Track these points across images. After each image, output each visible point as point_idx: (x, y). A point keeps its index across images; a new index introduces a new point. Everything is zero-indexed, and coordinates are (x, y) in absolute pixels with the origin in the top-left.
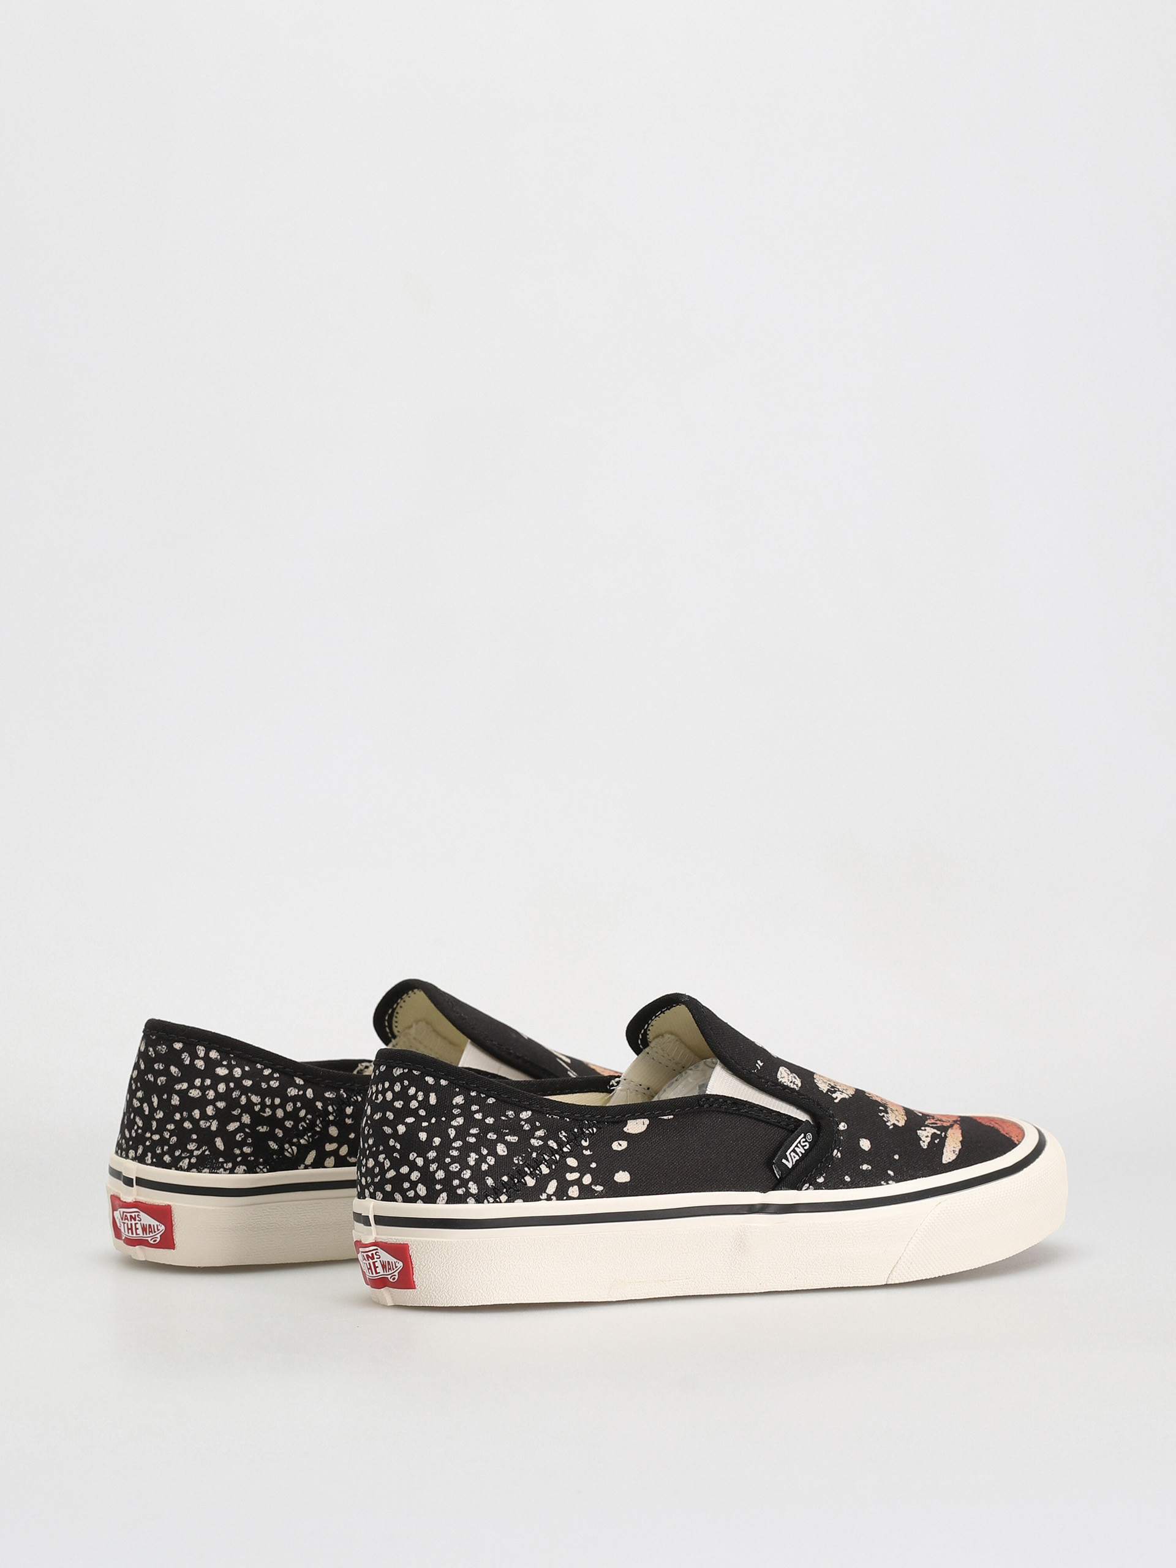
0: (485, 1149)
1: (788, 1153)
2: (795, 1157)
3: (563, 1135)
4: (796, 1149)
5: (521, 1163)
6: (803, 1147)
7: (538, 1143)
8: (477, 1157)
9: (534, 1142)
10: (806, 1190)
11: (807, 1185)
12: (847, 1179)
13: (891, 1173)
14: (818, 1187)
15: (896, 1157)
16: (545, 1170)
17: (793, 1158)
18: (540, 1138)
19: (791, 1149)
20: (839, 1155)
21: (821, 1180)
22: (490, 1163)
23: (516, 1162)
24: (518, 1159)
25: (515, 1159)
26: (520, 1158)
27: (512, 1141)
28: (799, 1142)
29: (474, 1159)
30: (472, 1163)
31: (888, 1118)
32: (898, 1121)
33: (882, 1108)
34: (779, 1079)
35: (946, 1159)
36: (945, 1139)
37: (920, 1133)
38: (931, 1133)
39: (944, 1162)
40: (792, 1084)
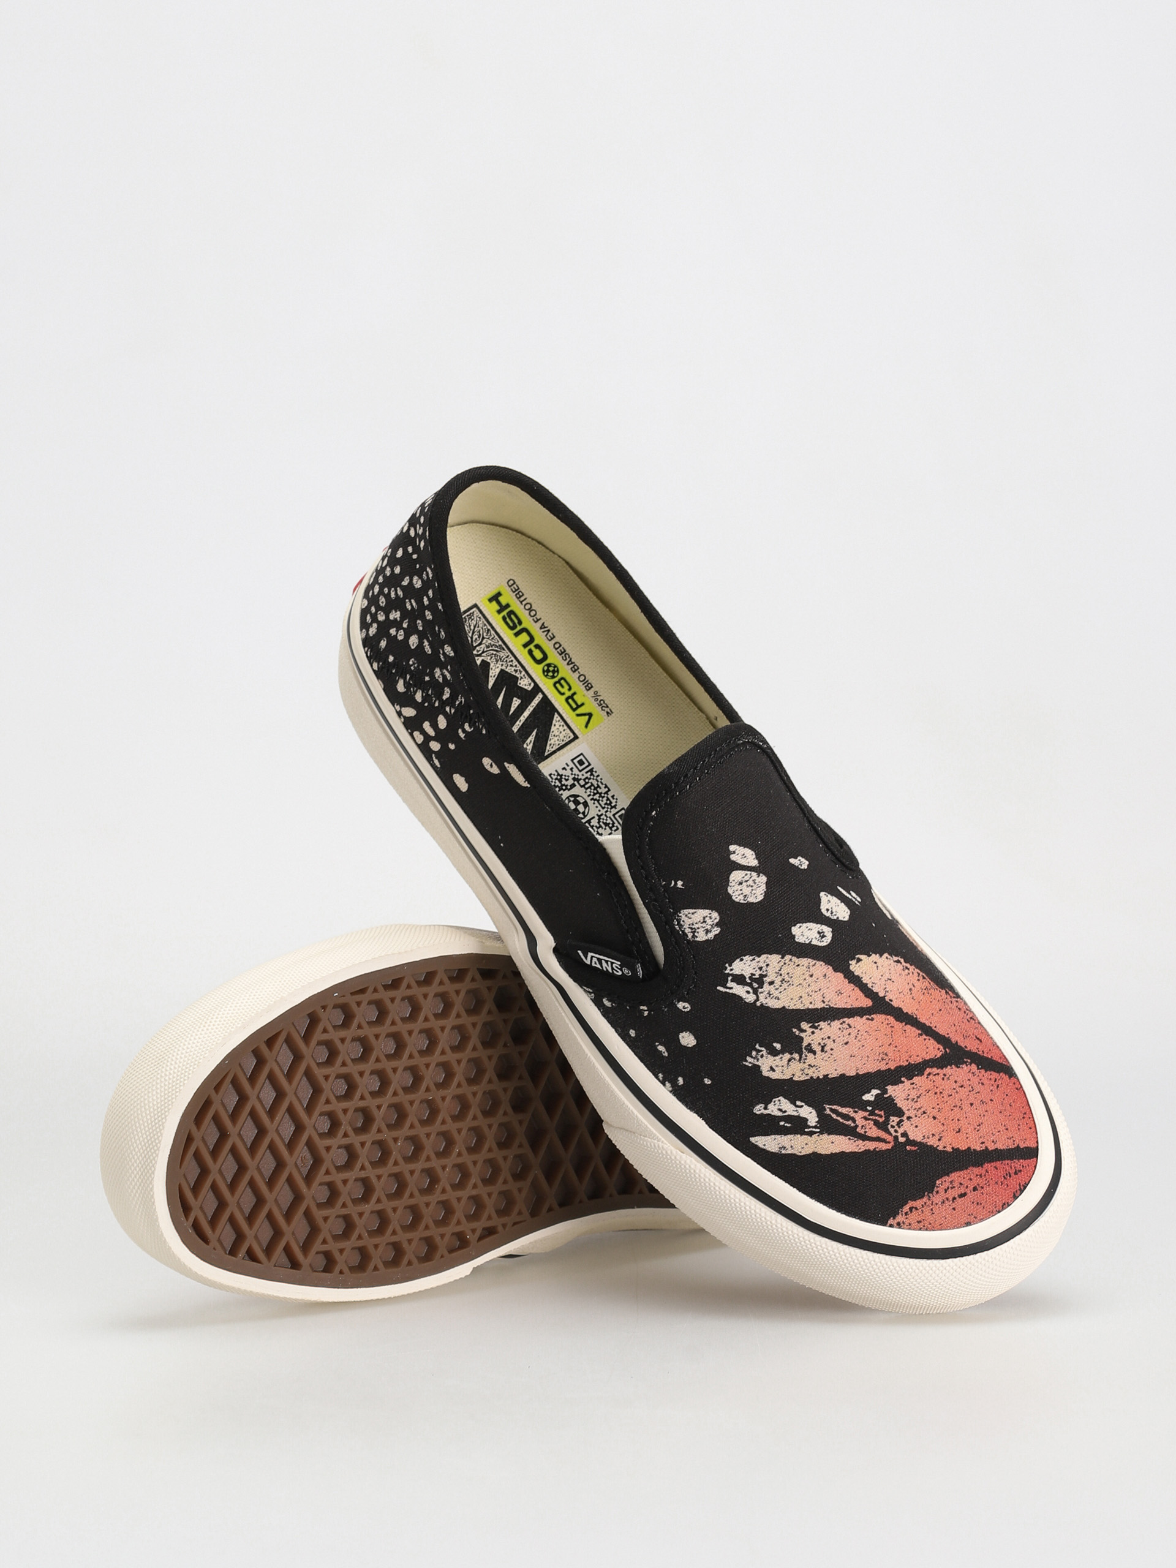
0: (407, 624)
1: (590, 954)
2: (595, 963)
3: (461, 700)
4: (603, 961)
5: (412, 668)
6: (613, 969)
7: (439, 677)
8: (398, 619)
9: (437, 672)
10: (585, 991)
11: (588, 990)
12: (632, 1033)
13: (681, 1081)
14: (598, 1002)
15: (707, 1081)
16: (419, 697)
17: (593, 961)
18: (444, 677)
19: (598, 956)
20: (646, 1013)
21: (607, 1003)
22: (398, 635)
23: (411, 663)
24: (414, 664)
25: (413, 659)
26: (416, 665)
27: (426, 648)
28: (612, 963)
29: (396, 617)
30: (392, 617)
31: (762, 1056)
32: (772, 1069)
33: (778, 1046)
34: (680, 913)
35: (759, 1141)
36: (803, 1133)
37: (779, 1100)
38: (797, 1114)
39: (753, 1140)
40: (690, 930)
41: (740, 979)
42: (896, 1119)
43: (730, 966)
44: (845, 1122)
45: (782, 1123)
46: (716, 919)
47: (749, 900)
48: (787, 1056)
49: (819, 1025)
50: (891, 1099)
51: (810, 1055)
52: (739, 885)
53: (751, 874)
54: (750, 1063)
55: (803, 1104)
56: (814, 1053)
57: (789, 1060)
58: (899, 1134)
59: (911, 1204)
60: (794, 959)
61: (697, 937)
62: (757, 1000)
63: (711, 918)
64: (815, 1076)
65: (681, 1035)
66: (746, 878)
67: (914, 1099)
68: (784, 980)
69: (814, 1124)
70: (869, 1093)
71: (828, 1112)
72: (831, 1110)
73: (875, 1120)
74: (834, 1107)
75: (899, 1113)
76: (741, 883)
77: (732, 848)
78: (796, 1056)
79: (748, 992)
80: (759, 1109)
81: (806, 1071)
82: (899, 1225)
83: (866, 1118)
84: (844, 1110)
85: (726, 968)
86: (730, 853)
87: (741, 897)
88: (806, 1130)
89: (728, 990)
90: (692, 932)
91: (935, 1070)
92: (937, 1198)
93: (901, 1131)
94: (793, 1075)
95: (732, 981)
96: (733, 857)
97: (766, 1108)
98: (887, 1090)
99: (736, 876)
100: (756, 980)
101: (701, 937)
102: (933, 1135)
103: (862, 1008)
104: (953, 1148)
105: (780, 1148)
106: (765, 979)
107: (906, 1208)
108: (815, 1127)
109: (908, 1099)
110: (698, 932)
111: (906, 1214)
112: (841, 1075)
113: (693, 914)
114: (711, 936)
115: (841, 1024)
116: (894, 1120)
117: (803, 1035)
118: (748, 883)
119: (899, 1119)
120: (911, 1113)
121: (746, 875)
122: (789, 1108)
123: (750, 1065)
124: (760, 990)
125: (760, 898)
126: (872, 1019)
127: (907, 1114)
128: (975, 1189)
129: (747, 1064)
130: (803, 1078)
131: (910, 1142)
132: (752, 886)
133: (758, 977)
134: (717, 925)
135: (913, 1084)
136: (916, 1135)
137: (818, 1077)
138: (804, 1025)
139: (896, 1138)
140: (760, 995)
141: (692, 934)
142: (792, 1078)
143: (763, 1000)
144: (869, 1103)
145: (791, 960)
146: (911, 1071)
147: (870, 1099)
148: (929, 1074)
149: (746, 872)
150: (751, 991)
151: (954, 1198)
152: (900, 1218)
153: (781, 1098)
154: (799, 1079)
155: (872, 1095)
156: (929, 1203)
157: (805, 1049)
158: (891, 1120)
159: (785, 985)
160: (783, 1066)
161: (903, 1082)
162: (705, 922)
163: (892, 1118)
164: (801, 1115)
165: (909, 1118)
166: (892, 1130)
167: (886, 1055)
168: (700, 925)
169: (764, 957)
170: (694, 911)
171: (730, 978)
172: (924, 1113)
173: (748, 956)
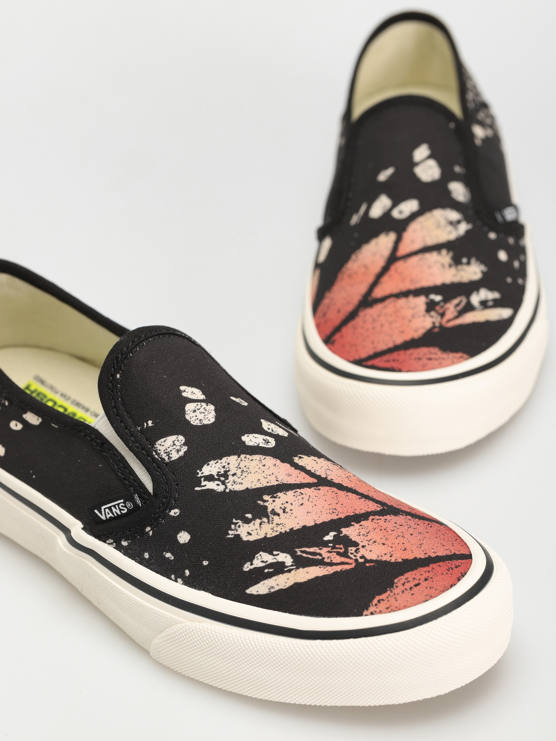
1: (103, 508)
2: (109, 514)
4: (113, 508)
6: (120, 510)
10: (109, 544)
11: (111, 541)
12: (146, 555)
13: (187, 572)
14: (119, 547)
15: (205, 563)
17: (107, 513)
19: (108, 506)
20: (151, 533)
21: (125, 543)
28: (118, 504)
31: (239, 526)
32: (249, 534)
33: (249, 516)
34: (156, 445)
35: (253, 590)
36: (283, 572)
37: (260, 555)
38: (276, 561)
39: (248, 591)
40: (165, 455)
41: (210, 478)
42: (354, 549)
43: (201, 471)
44: (314, 557)
45: (266, 571)
46: (182, 440)
47: (203, 422)
48: (258, 521)
49: (277, 495)
50: (346, 537)
51: (276, 518)
52: (193, 412)
53: (201, 404)
54: (232, 535)
55: (279, 552)
56: (278, 515)
57: (261, 524)
58: (358, 558)
59: (378, 598)
60: (248, 456)
61: (171, 458)
62: (226, 488)
63: (178, 441)
64: (283, 531)
65: (179, 536)
66: (198, 407)
67: (364, 534)
68: (243, 471)
69: (291, 564)
70: (328, 535)
71: (299, 553)
72: (302, 552)
73: (337, 551)
74: (303, 549)
75: (355, 544)
76: (195, 411)
77: (182, 388)
78: (265, 520)
79: (218, 485)
80: (247, 567)
81: (275, 529)
82: (372, 614)
83: (329, 552)
84: (312, 550)
85: (198, 474)
86: (181, 392)
87: (198, 421)
88: (285, 569)
89: (203, 488)
90: (167, 455)
91: (377, 517)
92: (396, 591)
93: (359, 555)
94: (266, 534)
95: (204, 481)
96: (184, 394)
97: (252, 564)
98: (342, 531)
99: (189, 407)
100: (222, 475)
101: (175, 456)
102: (385, 554)
103: (309, 483)
104: (402, 559)
105: (269, 589)
106: (228, 473)
107: (375, 601)
108: (292, 566)
109: (360, 535)
110: (171, 454)
111: (376, 605)
112: (303, 526)
113: (164, 441)
114: (181, 453)
115: (295, 493)
116: (352, 550)
117: (266, 504)
118: (200, 411)
119: (355, 548)
120: (365, 543)
121: (197, 405)
122: (268, 558)
123: (232, 536)
124: (227, 481)
125: (213, 420)
126: (319, 489)
127: (361, 544)
128: (426, 580)
129: (230, 536)
130: (274, 534)
131: (366, 561)
132: (204, 413)
133: (223, 473)
134: (184, 444)
135: (361, 525)
136: (371, 556)
137: (286, 531)
138: (266, 497)
139: (356, 560)
140: (227, 485)
141: (167, 457)
142: (265, 536)
143: (230, 487)
144: (329, 541)
145: (245, 457)
146: (358, 518)
147: (330, 539)
148: (373, 519)
149: (197, 403)
150: (220, 483)
151: (411, 588)
152: (371, 609)
153: (261, 553)
154: (271, 536)
155: (331, 536)
156: (391, 594)
157: (271, 513)
158: (350, 550)
159: (245, 474)
160: (257, 529)
161: (353, 525)
162: (174, 445)
163: (350, 548)
164: (279, 561)
165: (363, 547)
166: (352, 556)
167: (335, 509)
168: (171, 448)
169: (224, 459)
170: (164, 439)
171: (202, 479)
172: (375, 542)
173: (212, 461)
